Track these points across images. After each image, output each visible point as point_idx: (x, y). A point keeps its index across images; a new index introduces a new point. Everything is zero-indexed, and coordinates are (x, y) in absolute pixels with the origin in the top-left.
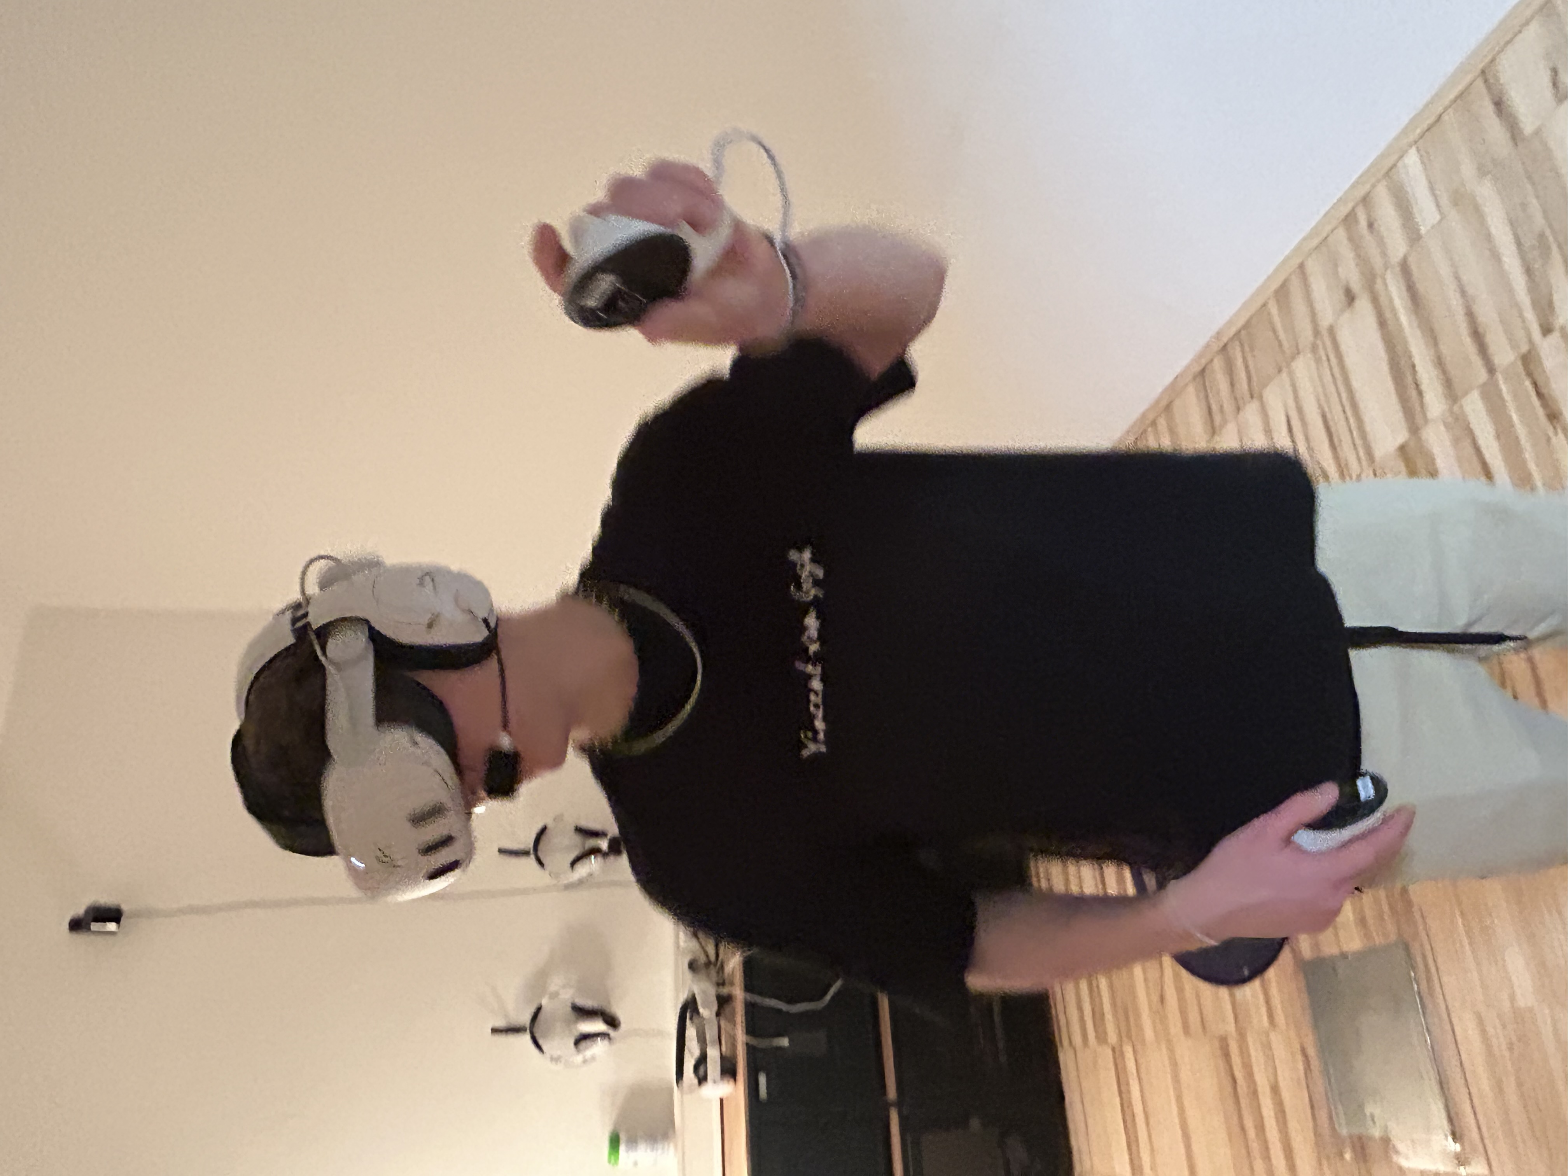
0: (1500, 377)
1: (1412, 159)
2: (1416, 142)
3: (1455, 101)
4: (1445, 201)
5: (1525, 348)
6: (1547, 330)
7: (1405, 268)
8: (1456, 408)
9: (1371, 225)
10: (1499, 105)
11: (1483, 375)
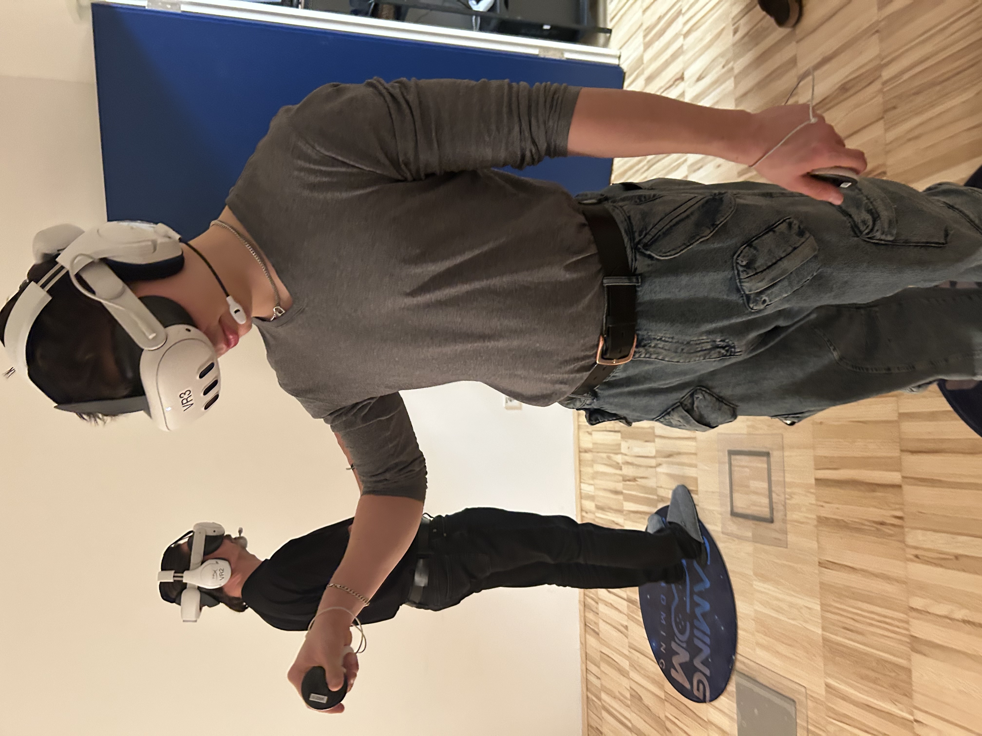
0: (625, 491)
1: (583, 486)
2: (581, 482)
3: (580, 464)
4: (591, 482)
5: (621, 478)
6: (621, 469)
7: (598, 508)
8: (625, 513)
9: (587, 513)
10: (586, 451)
11: (621, 497)
